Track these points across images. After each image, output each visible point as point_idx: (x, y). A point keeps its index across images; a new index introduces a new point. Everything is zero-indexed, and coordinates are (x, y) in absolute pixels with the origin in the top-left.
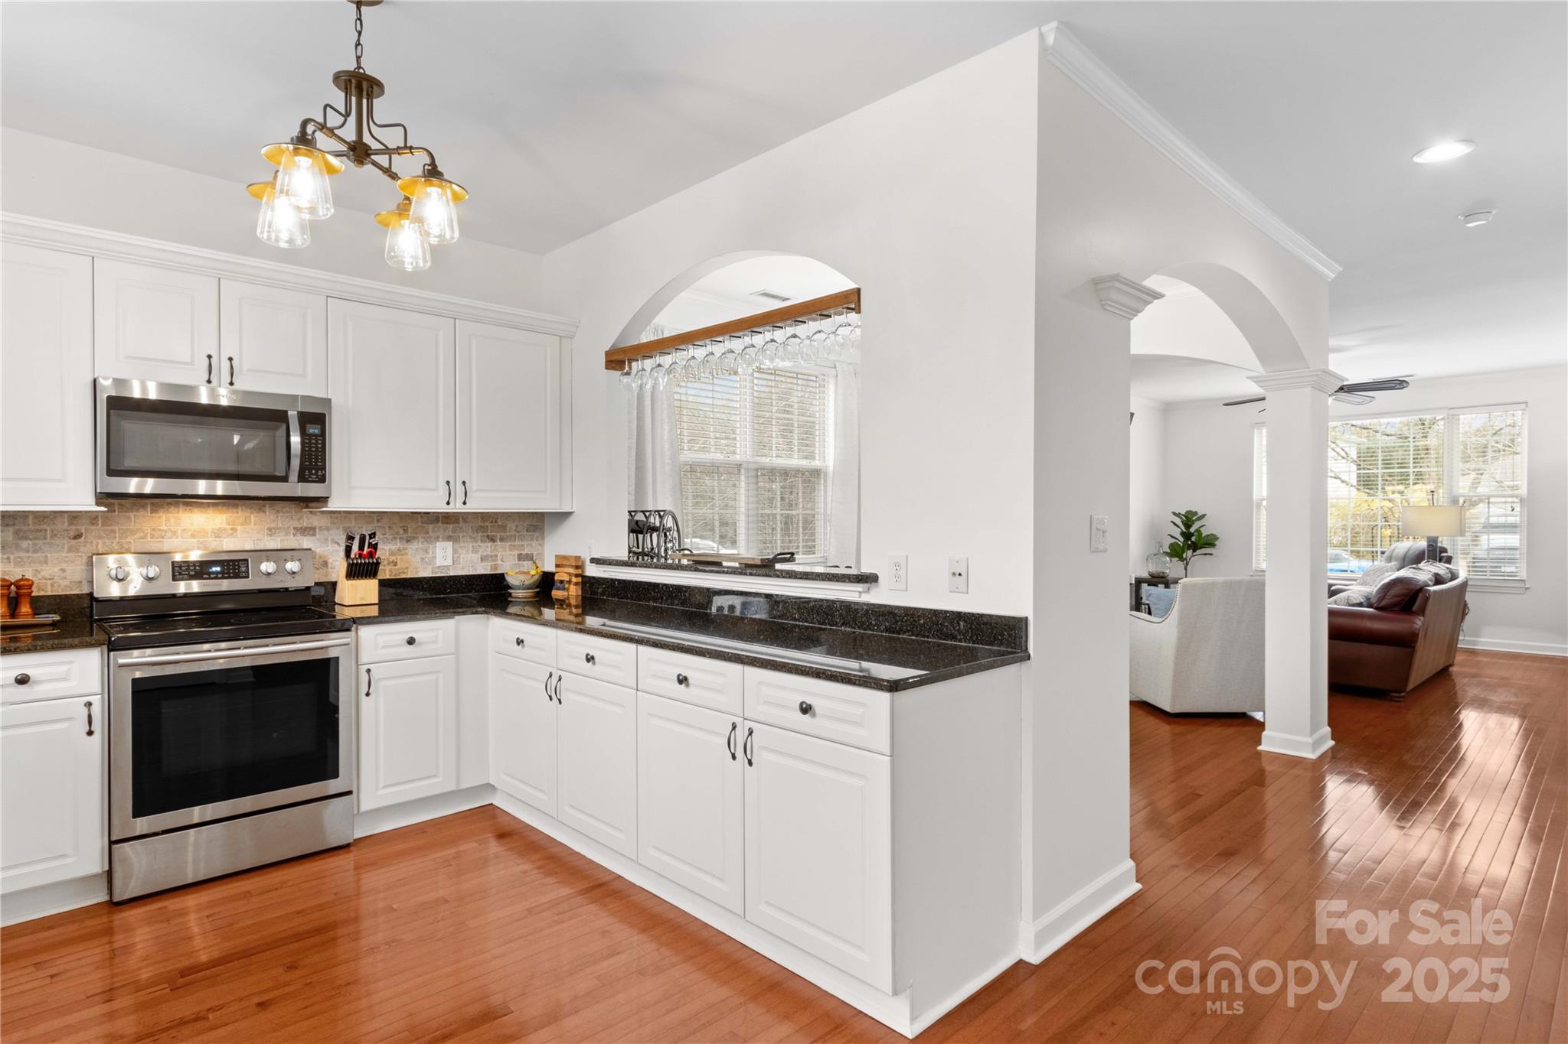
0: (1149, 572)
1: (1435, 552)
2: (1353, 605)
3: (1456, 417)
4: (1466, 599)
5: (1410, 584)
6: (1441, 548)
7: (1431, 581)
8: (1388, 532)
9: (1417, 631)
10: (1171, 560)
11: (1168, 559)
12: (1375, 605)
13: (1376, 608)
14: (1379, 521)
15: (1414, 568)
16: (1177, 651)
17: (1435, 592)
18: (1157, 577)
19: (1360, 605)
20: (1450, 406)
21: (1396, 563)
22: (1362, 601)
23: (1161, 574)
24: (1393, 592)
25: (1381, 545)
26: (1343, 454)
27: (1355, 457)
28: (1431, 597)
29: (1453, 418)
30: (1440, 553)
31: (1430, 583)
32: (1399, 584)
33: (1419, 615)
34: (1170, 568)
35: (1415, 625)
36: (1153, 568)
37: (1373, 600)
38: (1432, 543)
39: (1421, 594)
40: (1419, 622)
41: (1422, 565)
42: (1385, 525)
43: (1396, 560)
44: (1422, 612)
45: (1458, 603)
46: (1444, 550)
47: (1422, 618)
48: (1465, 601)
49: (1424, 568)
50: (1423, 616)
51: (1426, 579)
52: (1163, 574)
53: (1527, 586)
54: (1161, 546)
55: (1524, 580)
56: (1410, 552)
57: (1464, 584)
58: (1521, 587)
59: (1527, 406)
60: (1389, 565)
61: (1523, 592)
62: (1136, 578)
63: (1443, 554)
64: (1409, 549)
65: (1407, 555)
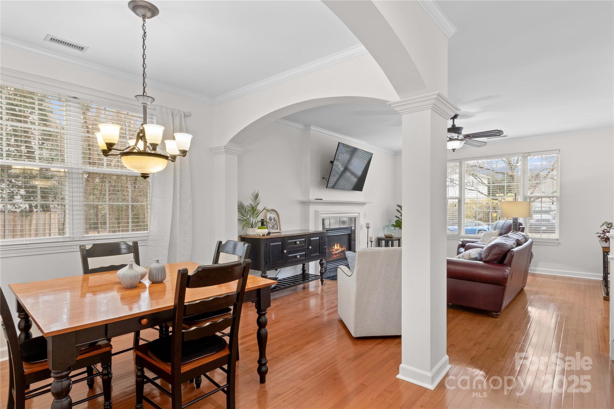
0: (385, 235)
1: (516, 227)
2: (472, 259)
3: (526, 158)
4: (532, 251)
5: (503, 247)
6: (519, 223)
7: (515, 245)
8: (495, 215)
9: (507, 277)
10: (395, 229)
11: (393, 228)
12: (484, 259)
13: (484, 262)
14: (491, 209)
15: (505, 236)
16: (356, 297)
17: (517, 251)
18: (388, 237)
19: (476, 259)
20: (524, 152)
21: (498, 231)
22: (477, 256)
23: (390, 236)
24: (493, 252)
25: (492, 221)
26: (481, 181)
27: (487, 183)
28: (515, 255)
29: (525, 158)
30: (519, 226)
31: (514, 246)
32: (496, 247)
33: (508, 266)
34: (394, 233)
35: (505, 273)
36: (387, 233)
37: (483, 256)
38: (515, 220)
39: (509, 254)
40: (508, 270)
41: (509, 234)
42: (494, 211)
43: (498, 229)
44: (509, 264)
45: (528, 254)
46: (521, 224)
47: (510, 268)
48: (532, 253)
49: (511, 236)
50: (510, 267)
51: (512, 244)
52: (391, 235)
53: (559, 242)
54: (390, 222)
55: (558, 239)
56: (505, 225)
57: (531, 244)
58: (556, 243)
59: (559, 152)
60: (495, 231)
61: (557, 245)
62: (377, 238)
63: (520, 227)
64: (504, 223)
65: (503, 227)
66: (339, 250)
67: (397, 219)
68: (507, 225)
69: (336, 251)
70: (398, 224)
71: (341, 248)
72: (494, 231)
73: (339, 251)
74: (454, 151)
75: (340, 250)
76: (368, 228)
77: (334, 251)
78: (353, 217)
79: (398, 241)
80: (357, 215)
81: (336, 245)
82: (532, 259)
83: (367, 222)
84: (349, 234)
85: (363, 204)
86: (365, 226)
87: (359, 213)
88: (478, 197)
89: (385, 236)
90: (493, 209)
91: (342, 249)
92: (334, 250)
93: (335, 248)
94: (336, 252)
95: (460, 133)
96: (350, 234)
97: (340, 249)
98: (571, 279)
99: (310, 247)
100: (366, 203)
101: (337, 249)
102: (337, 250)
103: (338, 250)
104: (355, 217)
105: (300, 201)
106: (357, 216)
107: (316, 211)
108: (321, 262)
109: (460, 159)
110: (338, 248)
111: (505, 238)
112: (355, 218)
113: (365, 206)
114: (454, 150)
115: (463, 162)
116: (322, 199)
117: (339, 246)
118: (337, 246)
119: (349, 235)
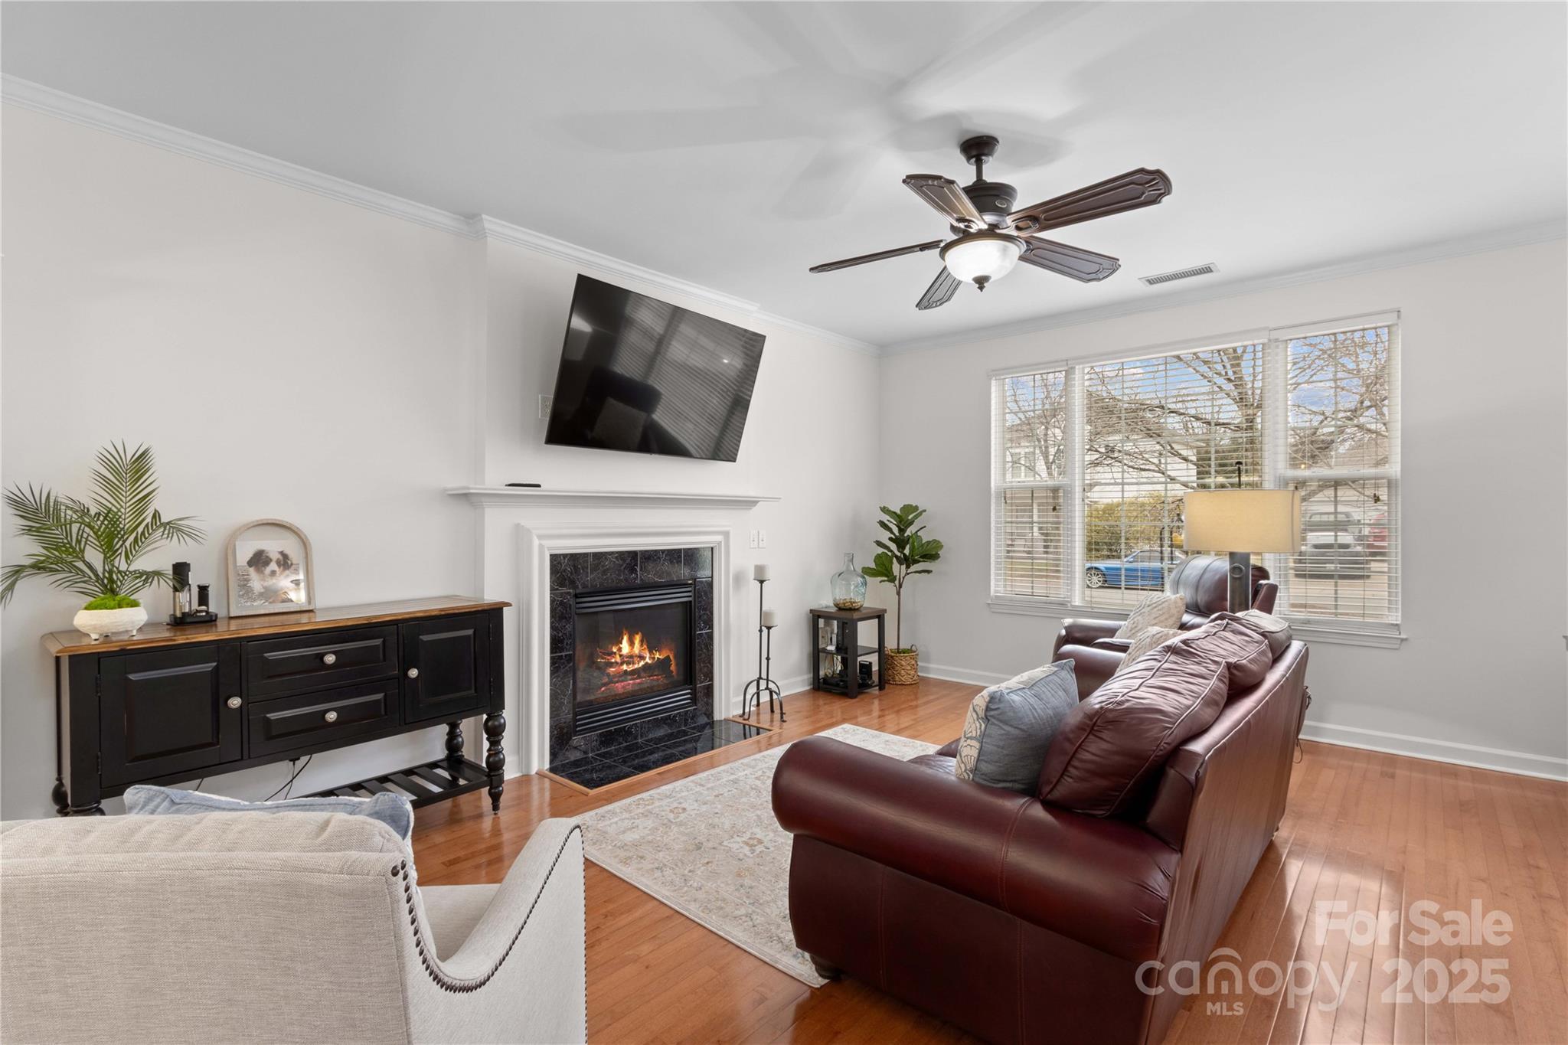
3: (1282, 344)
11: (865, 579)
12: (1044, 790)
13: (1046, 803)
18: (844, 609)
23: (848, 605)
29: (1277, 346)
36: (842, 594)
38: (1240, 560)
46: (1264, 573)
52: (852, 603)
53: (1403, 636)
54: (852, 560)
55: (1397, 625)
56: (1206, 576)
57: (1302, 662)
58: (1394, 640)
59: (1399, 317)
60: (1175, 596)
61: (1396, 646)
62: (811, 611)
63: (1261, 585)
64: (1205, 570)
65: (1202, 580)
66: (642, 658)
67: (880, 550)
68: (1216, 574)
69: (628, 663)
70: (884, 565)
71: (651, 652)
72: (1174, 594)
73: (642, 663)
74: (981, 288)
75: (648, 660)
76: (762, 582)
77: (616, 663)
78: (706, 548)
79: (877, 620)
80: (719, 538)
81: (625, 638)
82: (1307, 711)
83: (759, 563)
84: (686, 602)
85: (749, 503)
86: (751, 574)
87: (726, 534)
88: (1125, 481)
89: (835, 605)
90: (1176, 518)
91: (657, 656)
92: (618, 659)
93: (620, 649)
94: (625, 667)
95: (1004, 212)
96: (691, 602)
97: (648, 655)
98: (1450, 771)
99: (414, 673)
100: (757, 502)
101: (631, 657)
102: (630, 659)
103: (636, 660)
104: (712, 545)
105: (446, 490)
106: (719, 543)
107: (518, 526)
108: (490, 724)
109: (1067, 360)
110: (637, 649)
111: (1173, 658)
112: (712, 548)
113: (756, 509)
114: (981, 282)
115: (1077, 367)
116: (539, 486)
117: (642, 641)
118: (631, 643)
119: (687, 606)
